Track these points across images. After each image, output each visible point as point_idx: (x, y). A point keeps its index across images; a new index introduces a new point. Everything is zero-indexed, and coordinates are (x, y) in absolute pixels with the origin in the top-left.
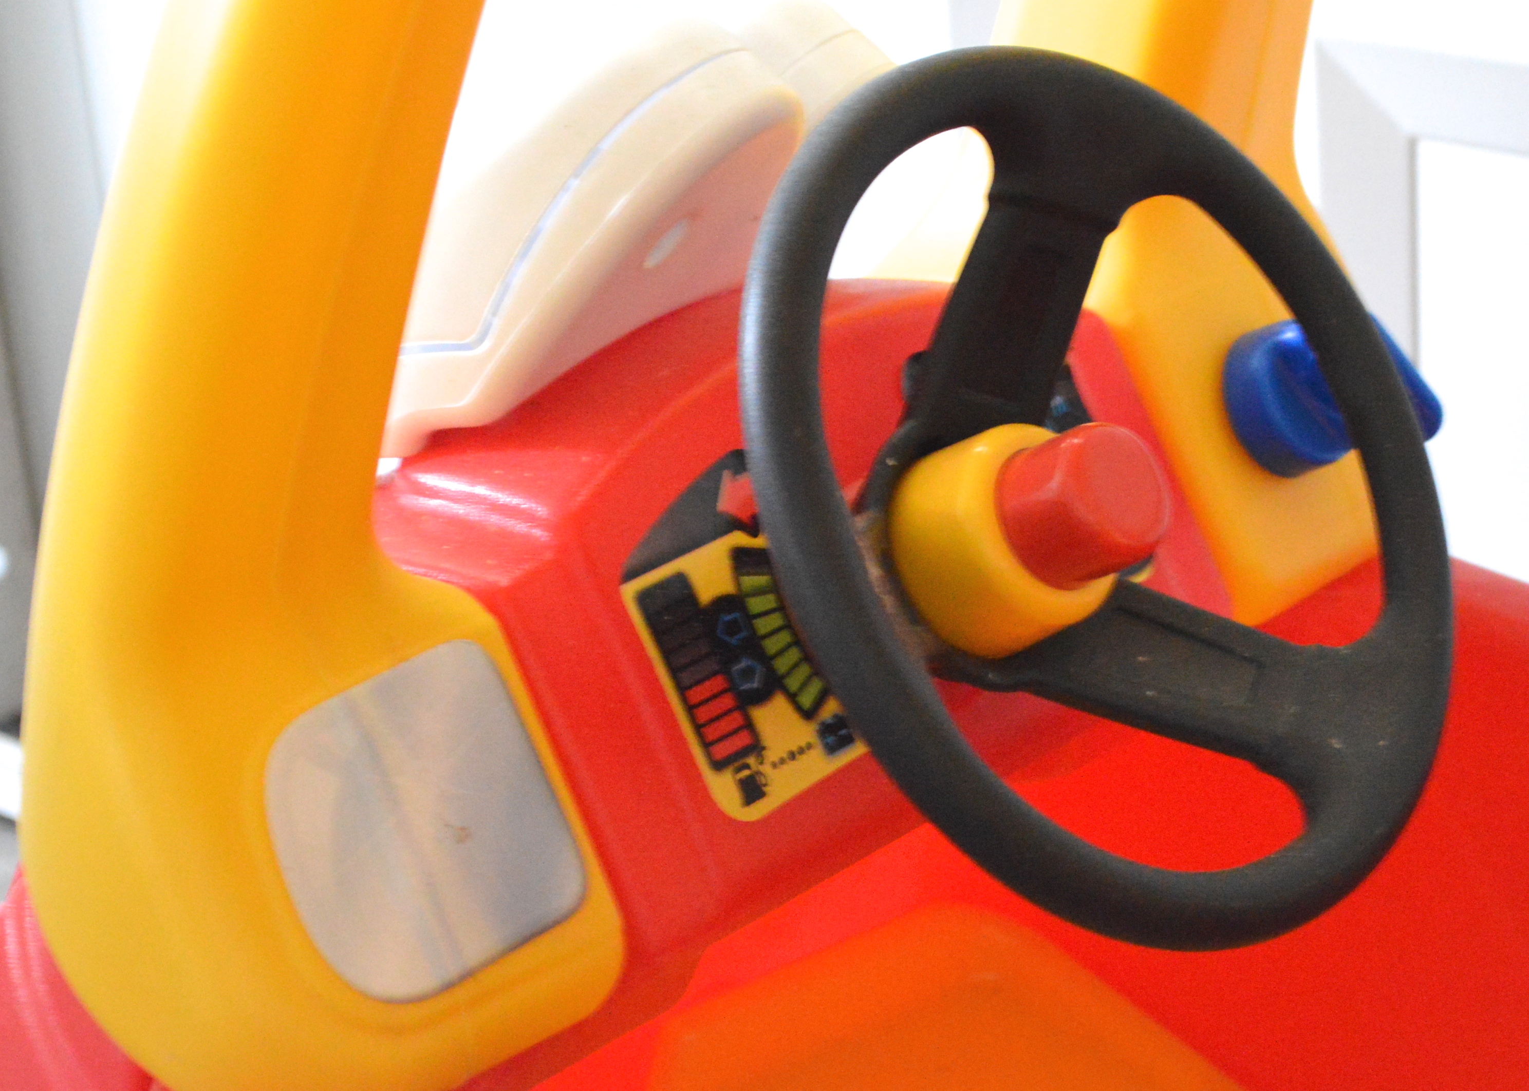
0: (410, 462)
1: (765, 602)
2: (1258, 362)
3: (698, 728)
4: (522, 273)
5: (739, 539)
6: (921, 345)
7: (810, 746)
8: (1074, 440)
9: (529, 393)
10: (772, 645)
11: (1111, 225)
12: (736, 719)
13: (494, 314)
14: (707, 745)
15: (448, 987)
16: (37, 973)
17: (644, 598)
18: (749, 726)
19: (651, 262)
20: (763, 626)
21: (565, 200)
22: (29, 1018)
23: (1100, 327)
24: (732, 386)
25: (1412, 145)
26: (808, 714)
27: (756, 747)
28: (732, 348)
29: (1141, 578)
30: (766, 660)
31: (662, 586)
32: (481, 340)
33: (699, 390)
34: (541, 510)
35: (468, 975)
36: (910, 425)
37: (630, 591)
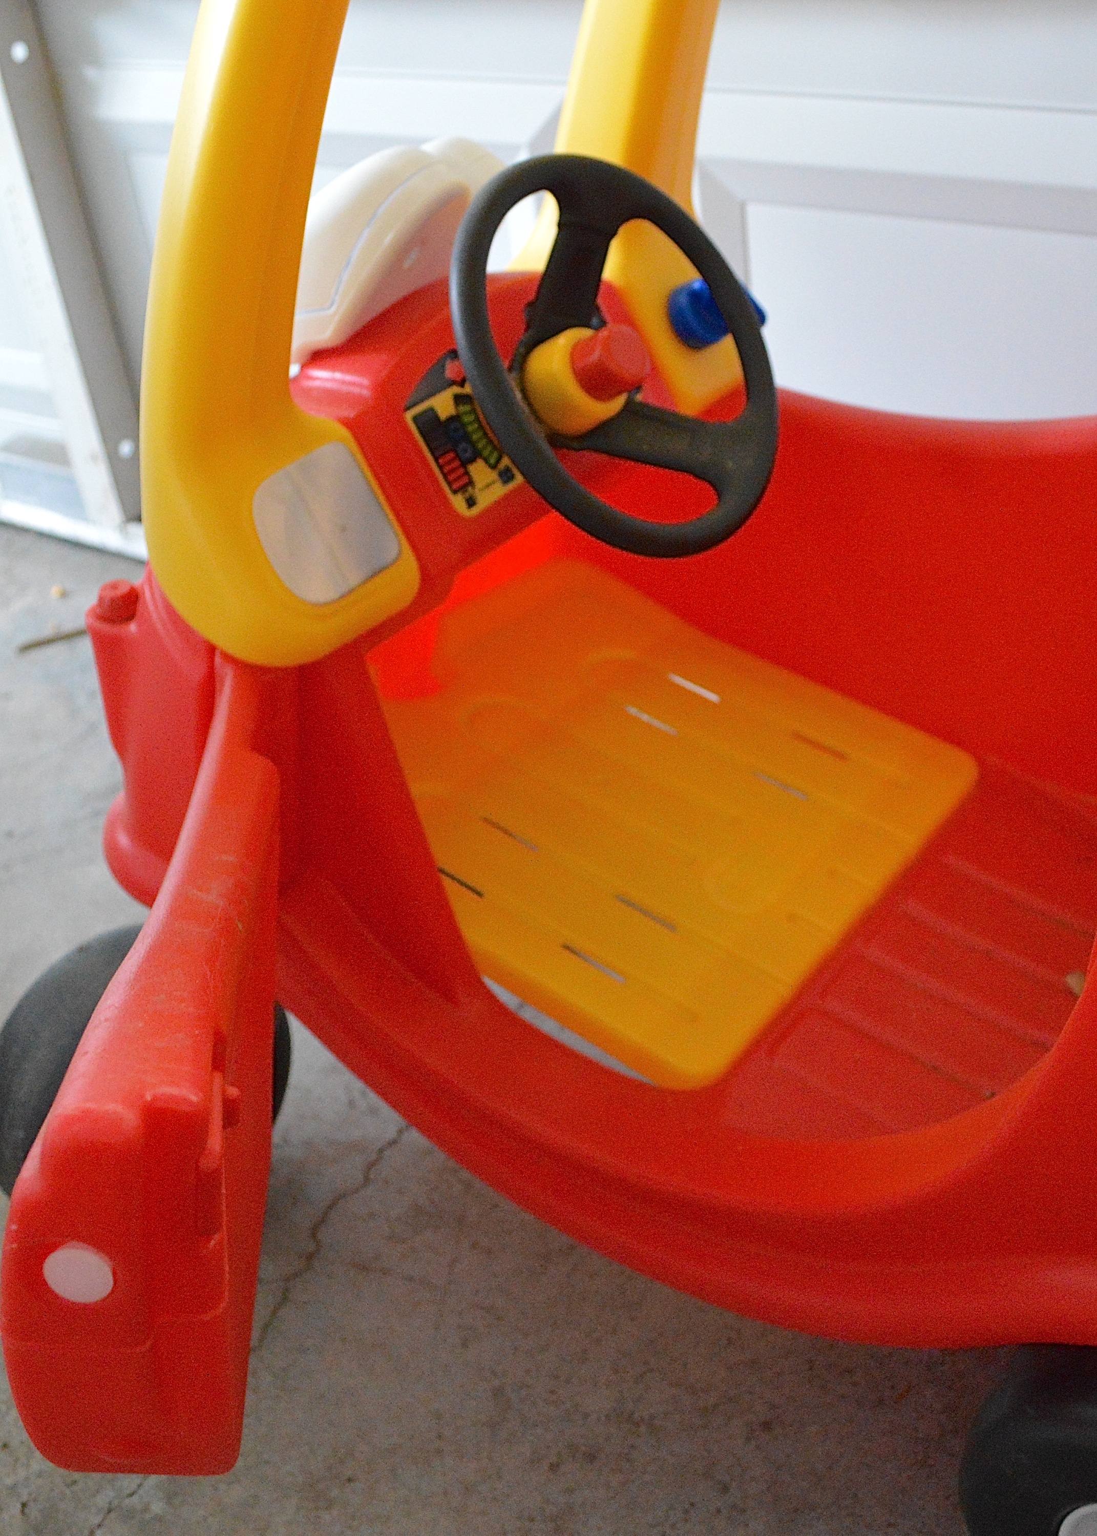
0: (304, 366)
1: (471, 418)
2: (683, 300)
3: (445, 476)
4: (346, 277)
5: (456, 390)
6: (531, 296)
7: (493, 482)
8: (604, 333)
9: (359, 326)
10: (475, 437)
11: (613, 234)
12: (462, 471)
13: (336, 294)
14: (450, 484)
15: (343, 597)
16: (160, 605)
17: (415, 419)
18: (467, 473)
19: (407, 264)
20: (470, 428)
21: (366, 233)
22: (159, 626)
23: (610, 287)
24: (447, 324)
25: (742, 207)
26: (493, 467)
27: (471, 483)
28: (447, 303)
29: (639, 397)
30: (473, 444)
31: (425, 412)
32: (332, 305)
33: (433, 323)
34: (365, 381)
35: (351, 591)
36: (530, 332)
37: (409, 416)
